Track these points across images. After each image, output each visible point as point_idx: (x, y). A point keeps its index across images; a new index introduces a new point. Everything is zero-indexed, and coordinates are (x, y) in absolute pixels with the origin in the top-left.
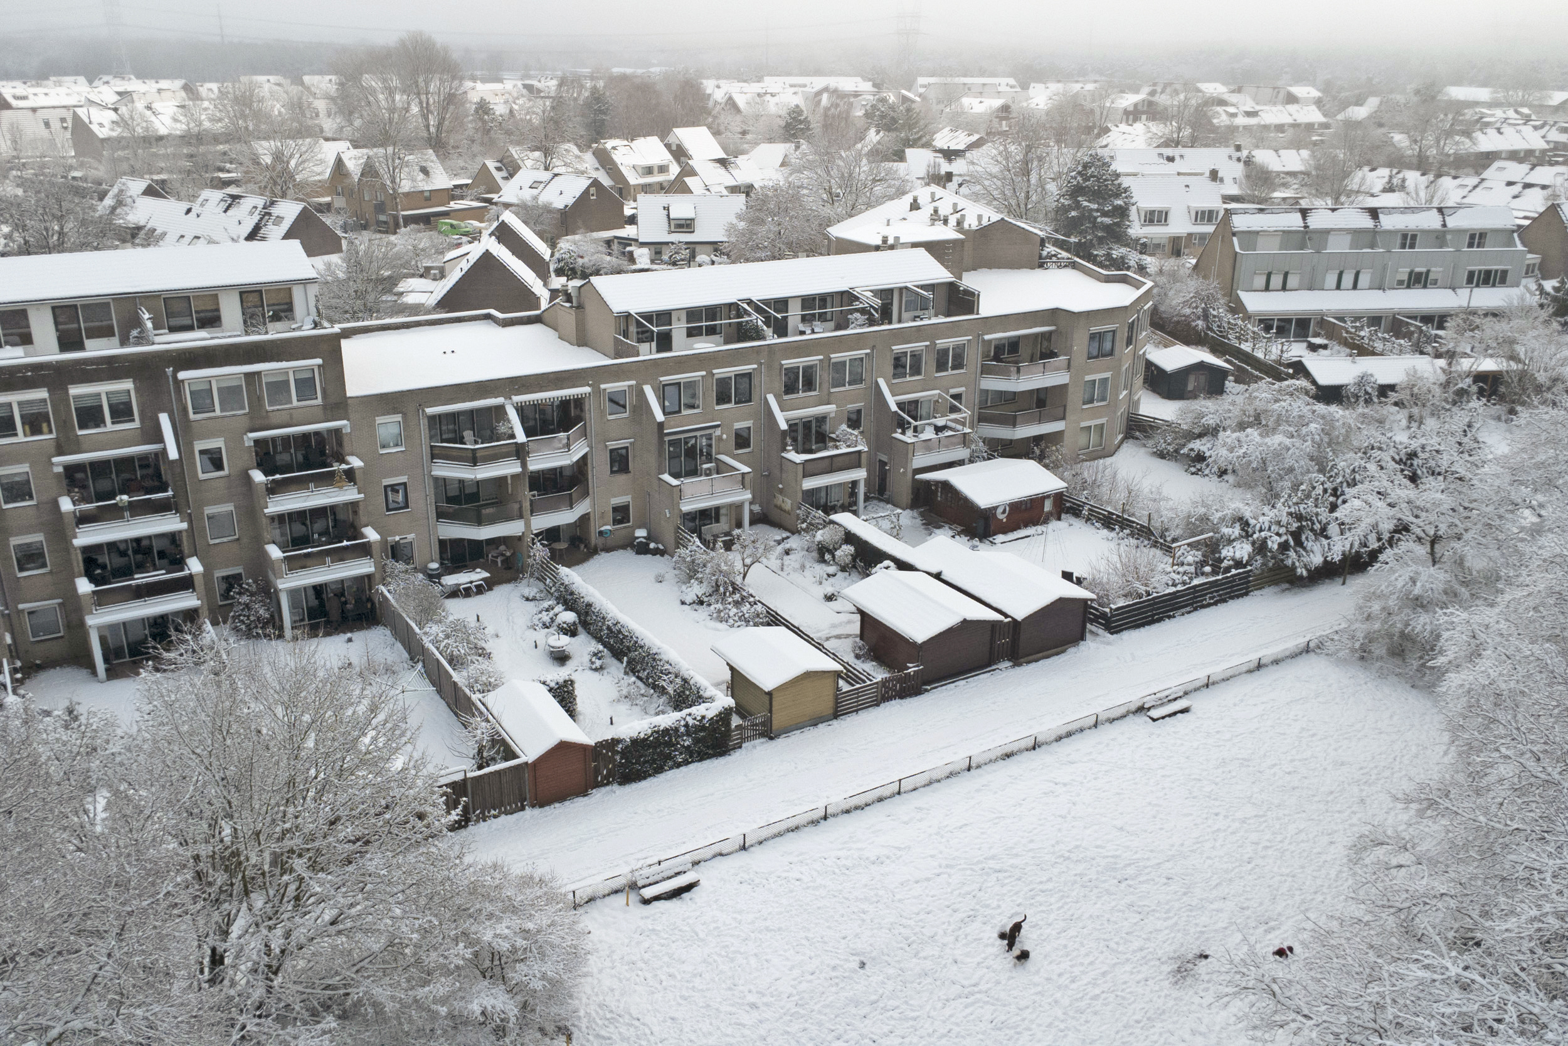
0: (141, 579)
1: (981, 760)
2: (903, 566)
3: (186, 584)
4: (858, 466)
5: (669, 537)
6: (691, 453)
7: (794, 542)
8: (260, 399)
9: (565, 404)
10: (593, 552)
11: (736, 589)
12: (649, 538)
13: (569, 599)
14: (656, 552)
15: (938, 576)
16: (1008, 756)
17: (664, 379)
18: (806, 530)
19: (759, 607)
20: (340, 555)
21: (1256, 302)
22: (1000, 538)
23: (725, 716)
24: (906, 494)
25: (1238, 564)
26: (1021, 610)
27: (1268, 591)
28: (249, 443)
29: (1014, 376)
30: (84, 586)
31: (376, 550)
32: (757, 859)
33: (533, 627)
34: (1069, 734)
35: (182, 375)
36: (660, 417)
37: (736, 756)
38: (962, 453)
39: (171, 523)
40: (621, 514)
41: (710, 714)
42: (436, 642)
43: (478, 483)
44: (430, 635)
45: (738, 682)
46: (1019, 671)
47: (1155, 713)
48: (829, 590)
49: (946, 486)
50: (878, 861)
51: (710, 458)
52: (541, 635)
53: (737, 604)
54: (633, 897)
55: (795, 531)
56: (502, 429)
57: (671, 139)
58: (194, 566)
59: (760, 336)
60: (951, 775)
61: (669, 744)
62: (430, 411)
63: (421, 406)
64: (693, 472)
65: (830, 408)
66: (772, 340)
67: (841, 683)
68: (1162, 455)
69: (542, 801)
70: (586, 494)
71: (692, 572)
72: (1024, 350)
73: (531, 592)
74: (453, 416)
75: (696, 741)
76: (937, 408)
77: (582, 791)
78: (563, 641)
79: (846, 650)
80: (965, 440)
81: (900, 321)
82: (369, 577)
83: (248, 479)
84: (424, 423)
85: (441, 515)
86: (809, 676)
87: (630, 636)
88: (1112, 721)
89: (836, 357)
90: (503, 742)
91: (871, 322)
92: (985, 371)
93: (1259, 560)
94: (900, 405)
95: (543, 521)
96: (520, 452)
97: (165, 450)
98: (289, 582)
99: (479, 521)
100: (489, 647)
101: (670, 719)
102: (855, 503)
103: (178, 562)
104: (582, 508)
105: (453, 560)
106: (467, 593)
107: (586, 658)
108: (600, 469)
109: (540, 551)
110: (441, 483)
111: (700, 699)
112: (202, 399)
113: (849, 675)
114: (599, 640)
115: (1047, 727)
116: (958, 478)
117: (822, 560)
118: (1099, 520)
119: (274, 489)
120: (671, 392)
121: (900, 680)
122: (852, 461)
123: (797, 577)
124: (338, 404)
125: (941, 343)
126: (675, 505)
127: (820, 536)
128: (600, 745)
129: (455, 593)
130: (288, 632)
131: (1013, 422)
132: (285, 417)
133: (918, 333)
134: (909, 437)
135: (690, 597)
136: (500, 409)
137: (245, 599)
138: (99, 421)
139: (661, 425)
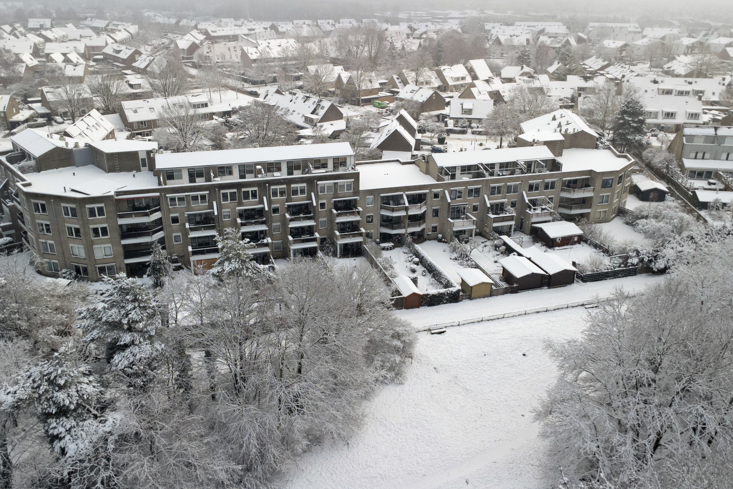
0: (304, 237)
1: (529, 312)
2: (520, 255)
3: (315, 240)
4: (512, 220)
5: (449, 238)
6: (458, 211)
7: (488, 243)
8: (337, 190)
9: (420, 195)
10: (425, 240)
11: (467, 256)
12: (443, 237)
13: (417, 254)
14: (444, 242)
15: (529, 259)
16: (538, 312)
17: (452, 189)
18: (492, 240)
19: (473, 263)
20: (354, 236)
21: (689, 163)
22: (557, 248)
23: (458, 291)
24: (528, 230)
25: (633, 265)
26: (552, 272)
27: (644, 275)
28: (332, 202)
29: (572, 193)
30: (290, 238)
31: (364, 235)
32: (462, 328)
33: (406, 262)
34: (558, 309)
35: (318, 183)
36: (449, 201)
37: (460, 303)
38: (550, 218)
39: (311, 223)
40: (435, 229)
41: (454, 291)
42: (380, 263)
43: (392, 217)
44: (379, 261)
45: (463, 283)
46: (550, 290)
47: (586, 306)
48: (496, 259)
49: (541, 229)
50: (494, 333)
51: (464, 214)
52: (408, 264)
53: (467, 261)
54: (429, 332)
55: (489, 240)
56: (402, 202)
57: (468, 65)
58: (317, 235)
59: (484, 176)
60: (520, 315)
61: (442, 297)
62: (382, 195)
63: (379, 194)
64: (459, 218)
65: (505, 200)
66: (488, 178)
67: (493, 286)
68: (627, 223)
69: (407, 308)
70: (424, 222)
71: (454, 250)
72: (579, 184)
73: (406, 251)
74: (388, 197)
75: (450, 297)
76: (544, 202)
77: (418, 307)
78: (415, 266)
79: (497, 278)
80: (551, 214)
81: (534, 172)
82: (361, 242)
83: (331, 212)
84: (380, 199)
85: (381, 225)
86: (483, 283)
87: (434, 267)
88: (573, 307)
89: (508, 184)
90: (399, 291)
91: (522, 173)
92: (562, 190)
93: (641, 264)
94: (530, 201)
95: (411, 230)
96: (406, 209)
97: (312, 203)
98: (341, 242)
99: (393, 228)
100: (394, 266)
101: (443, 291)
102: (510, 232)
103: (312, 234)
104: (423, 226)
105: (383, 238)
106: (387, 249)
107: (421, 272)
108: (429, 215)
109: (409, 239)
110: (382, 216)
111: (452, 286)
112: (323, 189)
113: (496, 285)
114: (425, 267)
115: (551, 306)
116: (546, 227)
117: (496, 250)
118: (593, 245)
119: (338, 215)
120: (454, 193)
121: (511, 288)
122: (511, 218)
123: (487, 254)
124: (357, 192)
125: (547, 180)
126: (451, 228)
127: (496, 242)
128: (424, 295)
129: (384, 249)
130: (338, 256)
131: (571, 208)
132: (342, 195)
133: (538, 177)
134: (531, 212)
135: (453, 257)
136: (402, 196)
137: (327, 245)
138: (297, 194)
139: (449, 203)
